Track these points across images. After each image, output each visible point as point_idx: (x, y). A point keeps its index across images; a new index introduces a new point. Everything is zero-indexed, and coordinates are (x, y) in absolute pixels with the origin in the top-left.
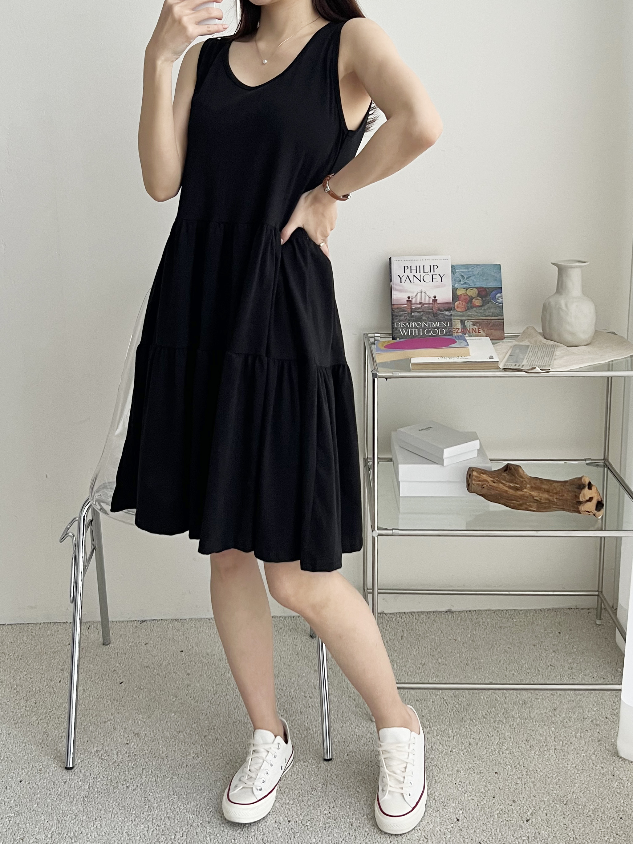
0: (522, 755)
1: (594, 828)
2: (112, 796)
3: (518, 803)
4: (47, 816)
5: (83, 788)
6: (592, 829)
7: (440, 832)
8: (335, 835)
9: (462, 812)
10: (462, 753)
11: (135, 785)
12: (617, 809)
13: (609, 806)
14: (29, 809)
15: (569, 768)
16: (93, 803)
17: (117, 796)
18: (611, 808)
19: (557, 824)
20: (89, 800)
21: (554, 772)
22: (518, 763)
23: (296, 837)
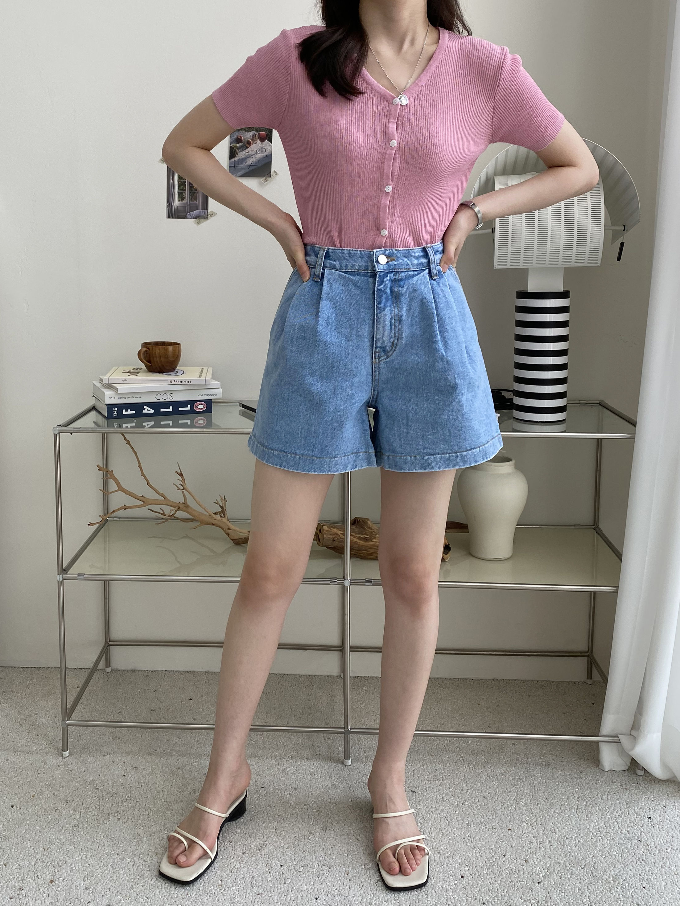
0: (540, 812)
1: (612, 896)
2: (101, 828)
3: (531, 863)
4: (33, 843)
5: (73, 817)
6: (611, 897)
7: (441, 888)
8: (328, 884)
9: (467, 869)
10: (475, 806)
11: (127, 817)
12: (641, 877)
13: (632, 874)
14: (16, 835)
15: (591, 830)
16: (82, 833)
17: (106, 828)
18: (634, 876)
19: (571, 889)
20: (78, 830)
21: (575, 833)
22: (535, 820)
23: (286, 883)
